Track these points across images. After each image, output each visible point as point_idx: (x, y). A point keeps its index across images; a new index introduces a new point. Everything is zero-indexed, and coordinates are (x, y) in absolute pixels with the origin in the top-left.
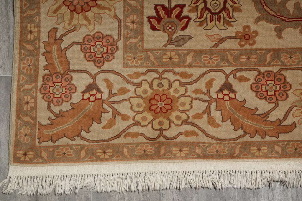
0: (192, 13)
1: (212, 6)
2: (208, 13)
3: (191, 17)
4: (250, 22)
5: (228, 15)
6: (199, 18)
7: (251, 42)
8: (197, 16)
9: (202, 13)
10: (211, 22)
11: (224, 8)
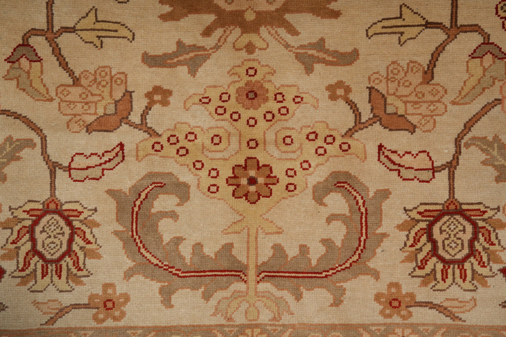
0: (9, 261)
1: (45, 247)
2: (38, 261)
3: (5, 269)
4: (116, 277)
5: (76, 263)
6: (20, 271)
7: (117, 314)
8: (18, 267)
9: (27, 261)
10: (43, 276)
11: (69, 252)
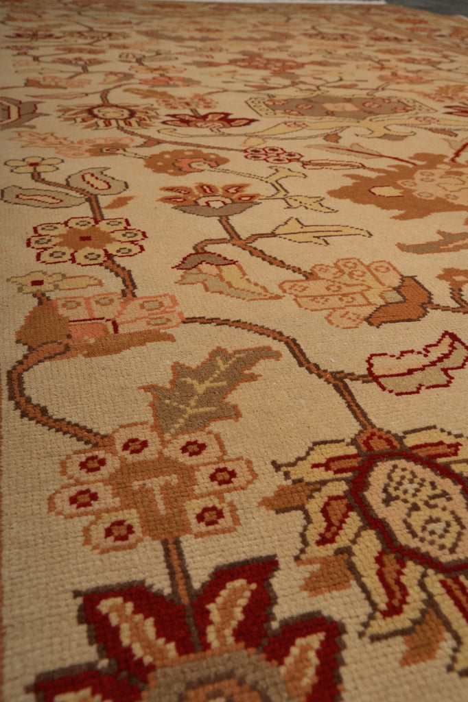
0: (335, 593)
1: (420, 534)
2: (424, 575)
3: (336, 617)
6: (386, 614)
8: (373, 605)
9: (391, 581)
